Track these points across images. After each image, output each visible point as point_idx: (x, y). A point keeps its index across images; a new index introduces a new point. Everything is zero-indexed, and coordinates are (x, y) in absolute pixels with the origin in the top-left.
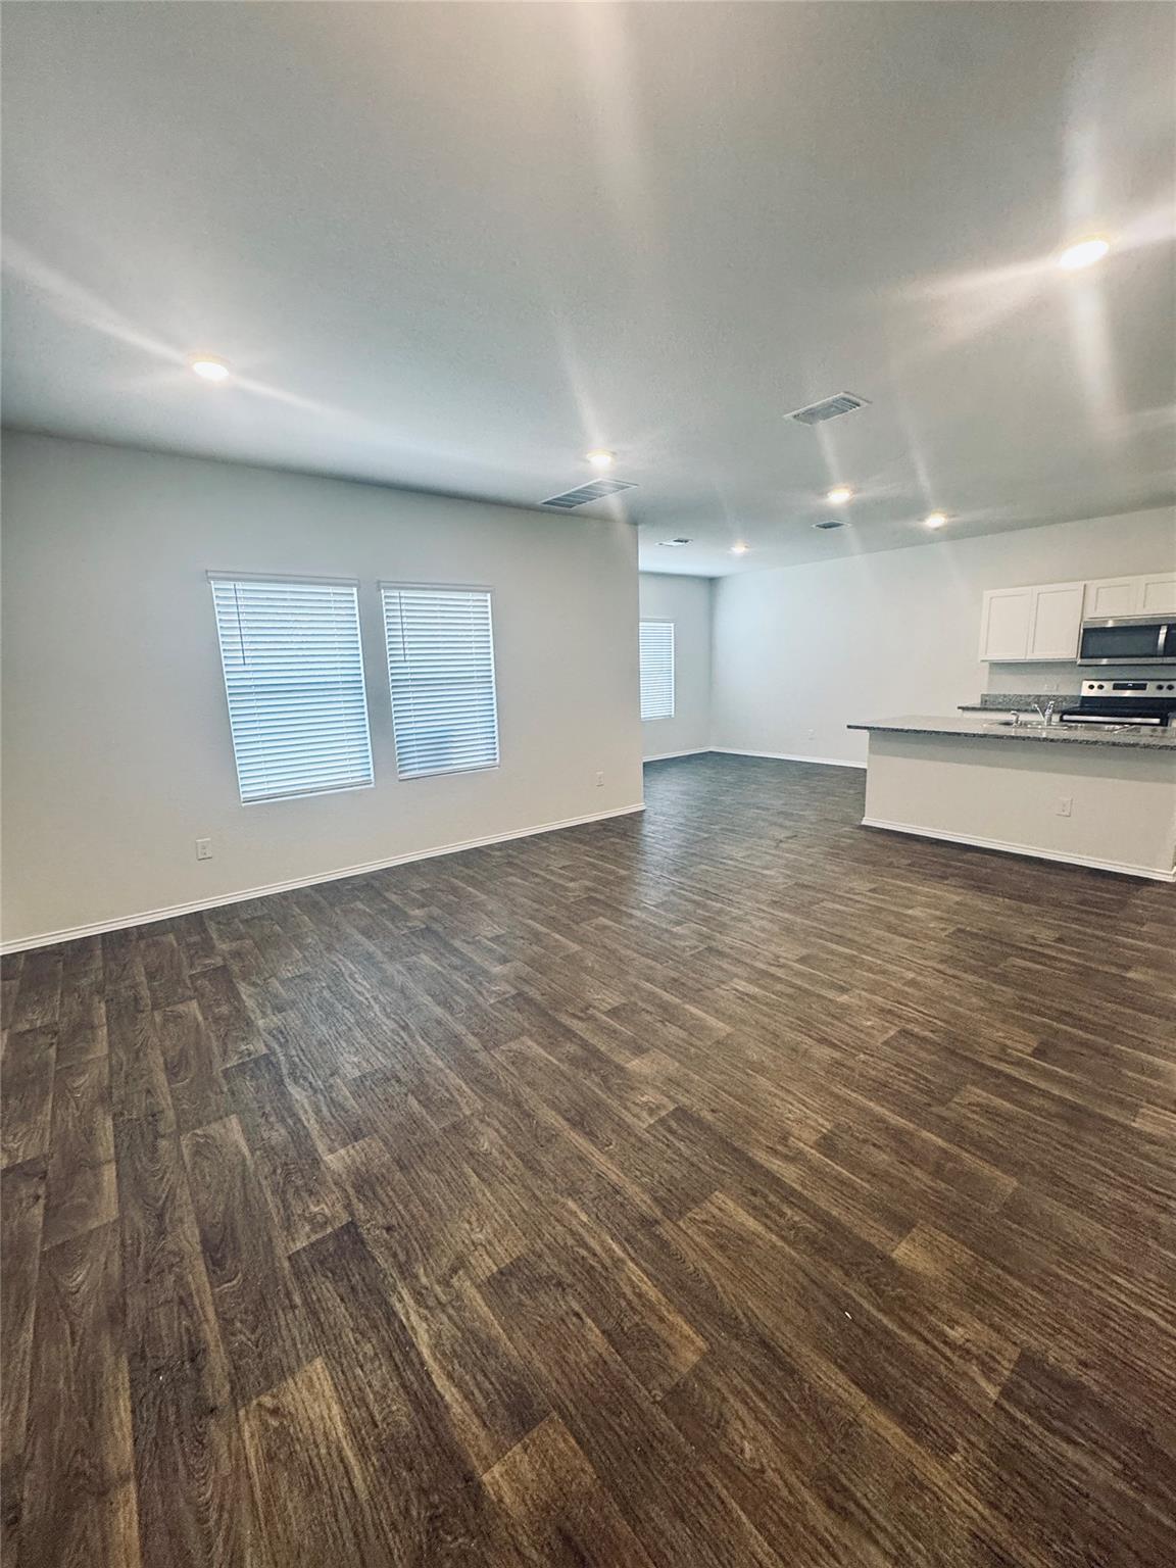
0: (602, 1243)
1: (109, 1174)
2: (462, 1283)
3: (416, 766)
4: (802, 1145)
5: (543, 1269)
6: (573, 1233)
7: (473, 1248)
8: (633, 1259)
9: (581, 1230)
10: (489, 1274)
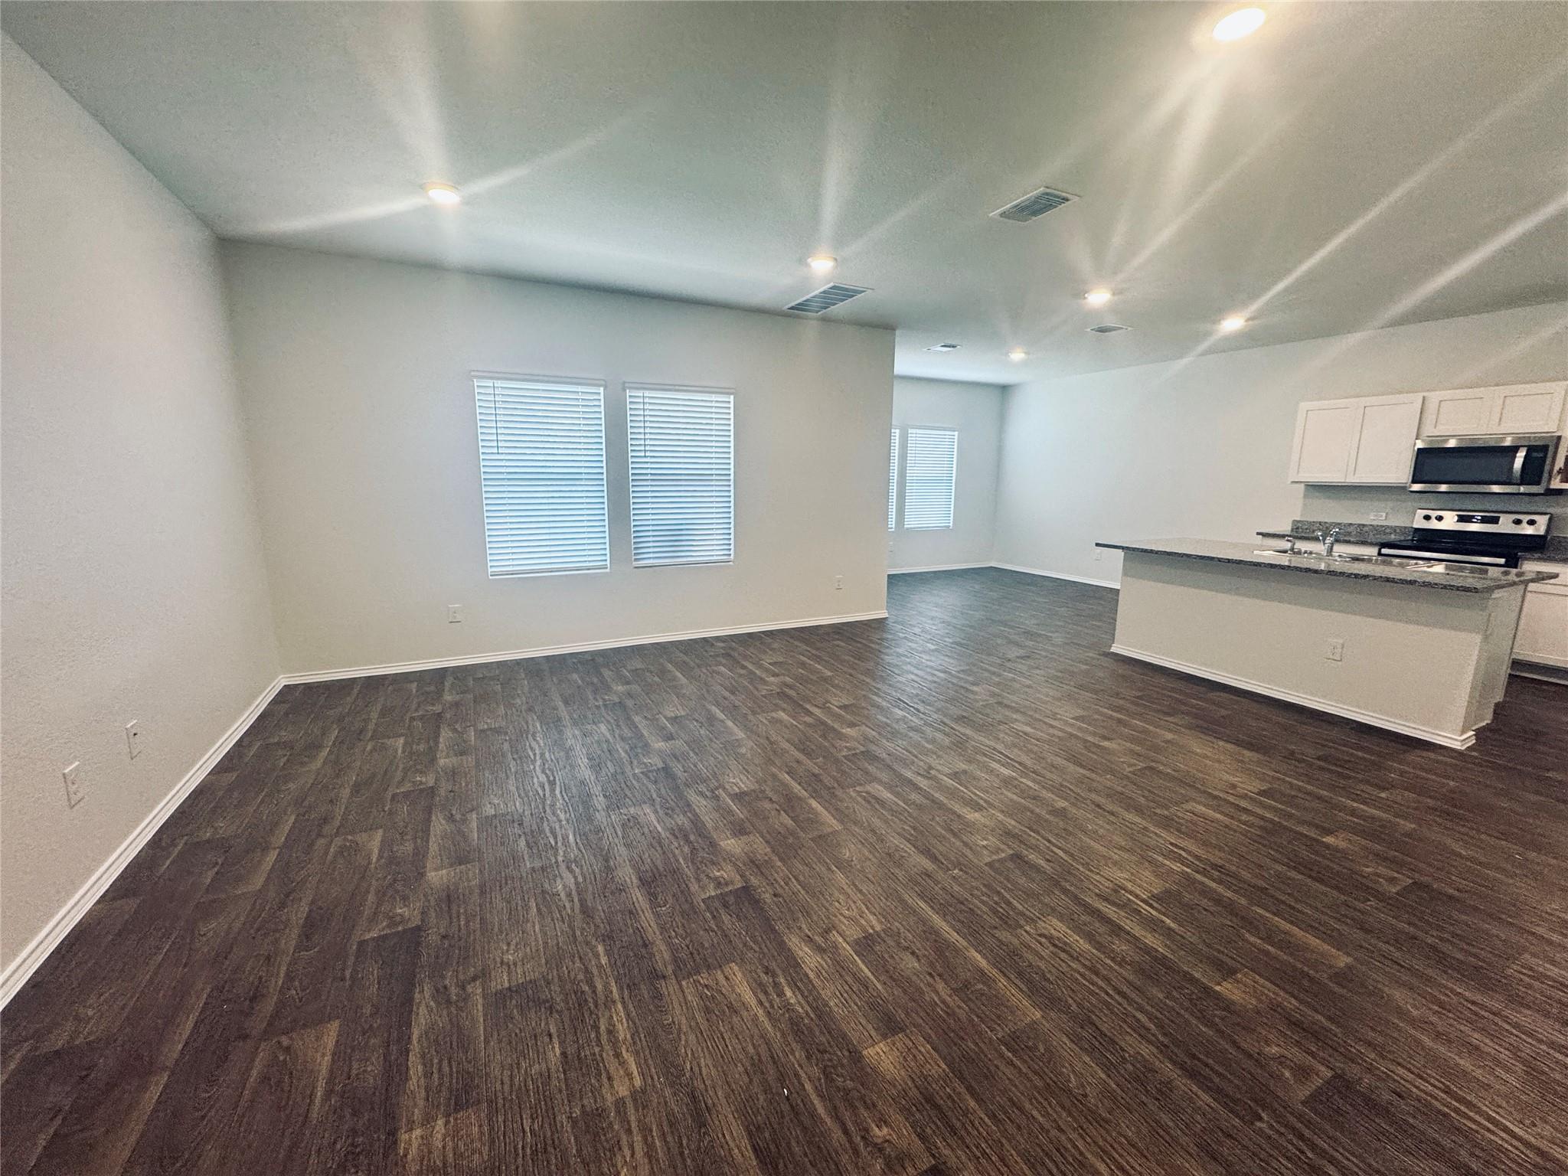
0: (606, 985)
1: (272, 856)
2: (476, 990)
3: (651, 555)
4: (841, 940)
5: (545, 994)
6: (587, 971)
7: (499, 965)
8: (623, 1003)
9: (595, 971)
10: (499, 987)
